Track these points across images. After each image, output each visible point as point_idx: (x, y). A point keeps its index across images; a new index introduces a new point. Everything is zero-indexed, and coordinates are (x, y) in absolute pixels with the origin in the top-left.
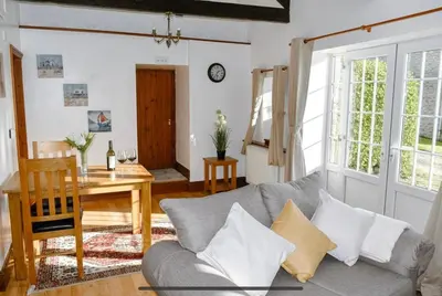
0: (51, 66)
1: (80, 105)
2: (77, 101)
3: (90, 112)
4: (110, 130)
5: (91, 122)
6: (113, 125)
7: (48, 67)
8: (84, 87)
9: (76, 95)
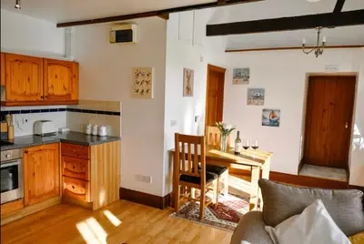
0: (241, 75)
1: (257, 104)
2: (256, 101)
3: (264, 110)
4: (278, 125)
5: (264, 118)
6: (281, 122)
7: (240, 77)
8: (262, 91)
9: (256, 96)
